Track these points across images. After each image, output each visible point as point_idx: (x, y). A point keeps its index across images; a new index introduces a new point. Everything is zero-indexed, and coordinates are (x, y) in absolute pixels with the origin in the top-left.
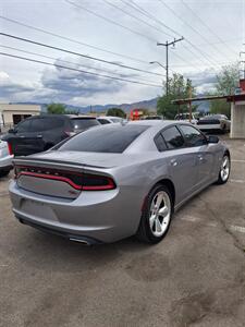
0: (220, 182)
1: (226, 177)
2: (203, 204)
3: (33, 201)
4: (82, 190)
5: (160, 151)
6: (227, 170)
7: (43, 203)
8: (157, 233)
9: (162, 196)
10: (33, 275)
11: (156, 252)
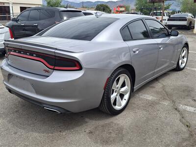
0: (178, 69)
1: (184, 65)
2: (161, 86)
3: (17, 76)
4: (54, 69)
5: (124, 40)
6: (185, 59)
7: (24, 79)
8: (117, 108)
9: (123, 78)
10: (16, 133)
11: (115, 122)
